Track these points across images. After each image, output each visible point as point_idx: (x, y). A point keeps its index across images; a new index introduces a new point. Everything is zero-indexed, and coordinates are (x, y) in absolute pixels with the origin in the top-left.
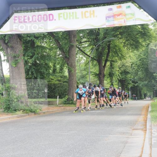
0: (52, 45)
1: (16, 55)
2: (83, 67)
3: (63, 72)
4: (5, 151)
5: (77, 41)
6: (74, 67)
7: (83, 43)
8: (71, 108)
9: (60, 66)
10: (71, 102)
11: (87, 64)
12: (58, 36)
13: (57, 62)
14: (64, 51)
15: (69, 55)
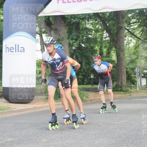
0: (98, 27)
1: (60, 37)
2: (133, 51)
3: (110, 56)
4: (53, 139)
5: (125, 22)
6: (123, 51)
7: (132, 24)
8: (120, 96)
9: (108, 50)
10: (120, 89)
11: (136, 47)
12: (105, 17)
13: (104, 45)
14: (112, 34)
15: (117, 38)
